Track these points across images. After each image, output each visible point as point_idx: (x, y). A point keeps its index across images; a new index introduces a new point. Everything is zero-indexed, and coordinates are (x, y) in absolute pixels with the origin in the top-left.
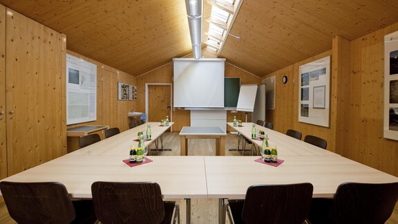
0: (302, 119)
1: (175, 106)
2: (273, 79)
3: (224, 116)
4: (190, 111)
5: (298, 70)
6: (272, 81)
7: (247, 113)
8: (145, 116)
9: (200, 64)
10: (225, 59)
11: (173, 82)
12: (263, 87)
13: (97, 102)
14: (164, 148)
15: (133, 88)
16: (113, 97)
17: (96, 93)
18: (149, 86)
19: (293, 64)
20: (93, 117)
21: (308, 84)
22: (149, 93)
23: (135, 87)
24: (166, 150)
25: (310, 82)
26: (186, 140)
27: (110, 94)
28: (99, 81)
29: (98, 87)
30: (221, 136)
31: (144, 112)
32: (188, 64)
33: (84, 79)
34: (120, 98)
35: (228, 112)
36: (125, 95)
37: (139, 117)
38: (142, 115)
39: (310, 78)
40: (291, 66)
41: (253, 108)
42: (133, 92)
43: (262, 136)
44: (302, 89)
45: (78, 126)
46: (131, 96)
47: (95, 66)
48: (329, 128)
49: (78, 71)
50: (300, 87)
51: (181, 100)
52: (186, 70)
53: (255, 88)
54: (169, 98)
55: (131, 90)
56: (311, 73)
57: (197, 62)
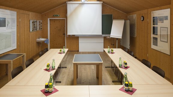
0: (153, 47)
1: (68, 34)
2: (135, 16)
3: (102, 40)
4: (78, 37)
5: (150, 14)
6: (134, 18)
7: (117, 39)
8: (48, 40)
9: (85, 5)
10: (102, 2)
11: (66, 17)
12: (128, 22)
13: (17, 36)
14: (62, 66)
15: (40, 22)
16: (27, 30)
17: (16, 30)
18: (50, 20)
19: (148, 9)
20: (14, 46)
21: (157, 24)
22: (50, 24)
23: (41, 21)
24: (63, 68)
25: (158, 23)
26: (77, 66)
27: (25, 29)
28: (18, 22)
29: (17, 26)
30: (99, 64)
31: (47, 38)
32: (77, 5)
33: (8, 22)
34: (31, 31)
35: (105, 38)
36: (35, 28)
37: (44, 42)
38: (45, 41)
39: (158, 21)
40: (146, 10)
41: (121, 36)
42: (40, 25)
43: (126, 66)
44: (153, 27)
45: (5, 54)
46: (38, 28)
47: (16, 13)
48: (170, 55)
49: (5, 18)
50: (152, 26)
51: (73, 30)
52: (76, 9)
53: (122, 22)
54: (64, 28)
55: (38, 23)
56: (159, 17)
57: (83, 4)
